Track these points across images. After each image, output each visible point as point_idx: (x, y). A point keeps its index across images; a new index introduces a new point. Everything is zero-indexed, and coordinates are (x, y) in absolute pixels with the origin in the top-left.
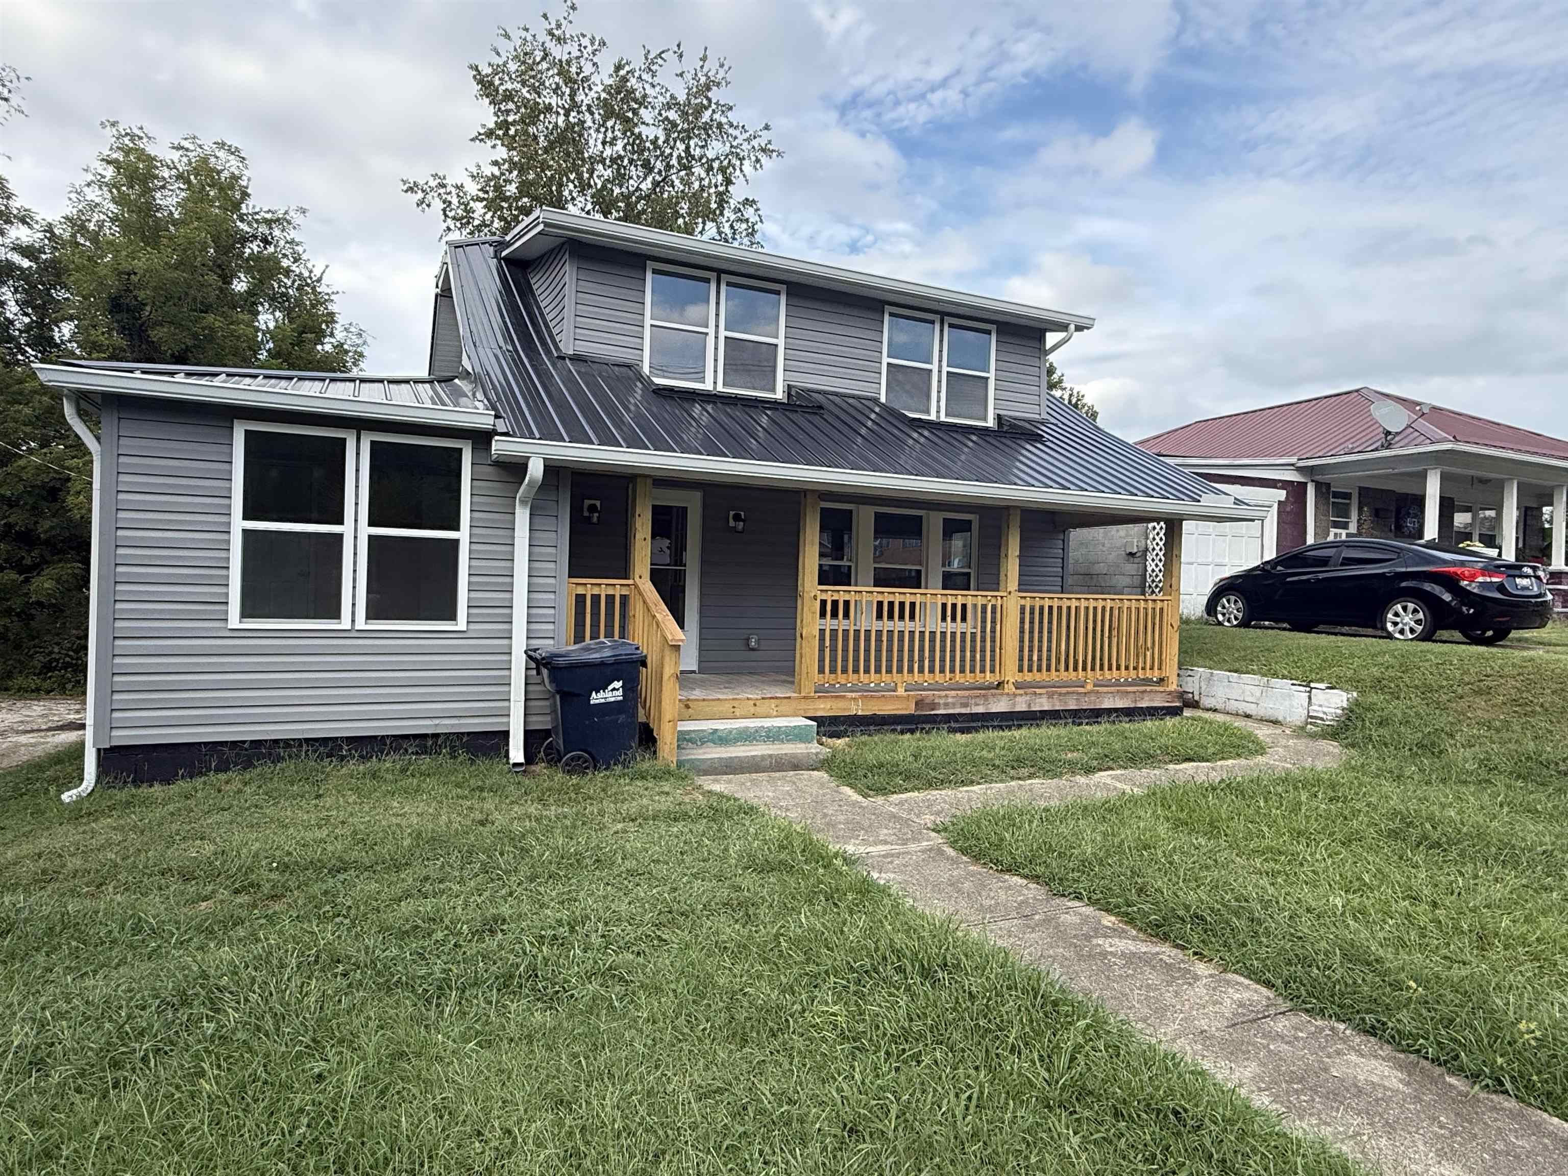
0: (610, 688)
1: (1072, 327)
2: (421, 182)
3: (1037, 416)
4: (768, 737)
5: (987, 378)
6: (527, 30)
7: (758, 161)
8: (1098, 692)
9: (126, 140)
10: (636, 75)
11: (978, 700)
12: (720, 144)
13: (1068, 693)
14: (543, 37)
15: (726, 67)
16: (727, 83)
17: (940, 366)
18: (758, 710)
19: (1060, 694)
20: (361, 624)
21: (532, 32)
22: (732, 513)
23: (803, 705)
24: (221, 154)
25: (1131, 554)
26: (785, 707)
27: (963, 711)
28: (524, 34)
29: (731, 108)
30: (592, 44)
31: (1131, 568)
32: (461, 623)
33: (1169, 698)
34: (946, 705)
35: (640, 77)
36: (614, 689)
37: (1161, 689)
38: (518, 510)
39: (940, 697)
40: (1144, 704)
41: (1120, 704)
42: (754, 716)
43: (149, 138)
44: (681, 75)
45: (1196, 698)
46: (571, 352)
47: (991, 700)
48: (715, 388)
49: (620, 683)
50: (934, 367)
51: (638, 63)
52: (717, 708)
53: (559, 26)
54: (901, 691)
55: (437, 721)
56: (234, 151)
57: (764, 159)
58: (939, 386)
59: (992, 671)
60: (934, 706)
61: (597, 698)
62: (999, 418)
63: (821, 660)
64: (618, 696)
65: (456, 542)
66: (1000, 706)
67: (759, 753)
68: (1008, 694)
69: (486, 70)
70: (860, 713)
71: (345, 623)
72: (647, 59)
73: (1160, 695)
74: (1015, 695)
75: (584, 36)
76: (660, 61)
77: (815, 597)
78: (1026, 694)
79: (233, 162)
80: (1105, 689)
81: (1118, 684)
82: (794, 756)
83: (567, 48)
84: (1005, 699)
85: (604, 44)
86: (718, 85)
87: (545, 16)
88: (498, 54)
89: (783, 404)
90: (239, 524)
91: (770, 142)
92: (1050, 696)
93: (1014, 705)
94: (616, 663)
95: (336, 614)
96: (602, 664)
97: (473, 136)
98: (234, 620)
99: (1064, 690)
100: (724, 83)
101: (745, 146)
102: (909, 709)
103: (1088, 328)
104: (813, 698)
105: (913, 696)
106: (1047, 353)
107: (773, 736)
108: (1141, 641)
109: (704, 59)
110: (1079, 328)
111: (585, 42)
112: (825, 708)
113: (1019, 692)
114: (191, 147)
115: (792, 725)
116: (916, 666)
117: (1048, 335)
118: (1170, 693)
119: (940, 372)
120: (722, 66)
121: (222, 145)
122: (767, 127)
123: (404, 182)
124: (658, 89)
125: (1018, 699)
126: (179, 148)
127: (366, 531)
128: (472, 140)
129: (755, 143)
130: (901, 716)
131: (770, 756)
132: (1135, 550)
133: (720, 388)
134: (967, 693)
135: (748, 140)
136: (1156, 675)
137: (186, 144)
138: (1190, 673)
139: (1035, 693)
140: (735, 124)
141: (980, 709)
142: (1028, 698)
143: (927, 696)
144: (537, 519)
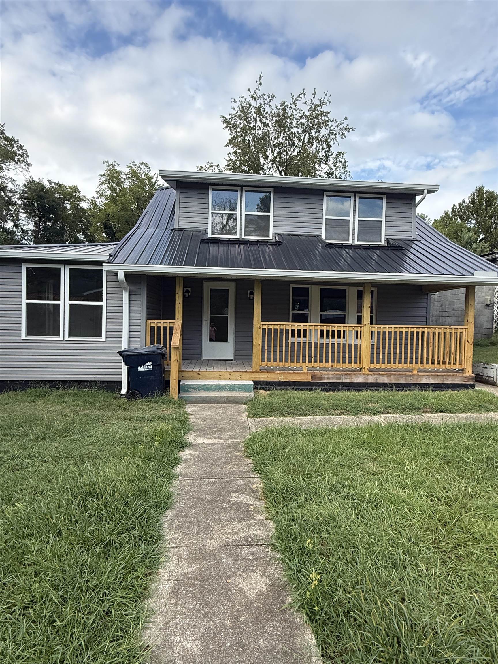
0: (146, 365)
1: (426, 191)
2: (203, 166)
3: (411, 238)
4: (230, 389)
5: (381, 221)
6: (242, 97)
7: (343, 134)
8: (418, 375)
9: (111, 167)
10: (289, 107)
11: (346, 377)
12: (325, 130)
13: (400, 375)
14: (249, 99)
15: (328, 95)
16: (330, 102)
17: (354, 218)
18: (231, 377)
19: (395, 375)
20: (67, 338)
21: (244, 98)
22: (249, 291)
23: (254, 375)
24: (142, 167)
25: (487, 305)
26: (244, 376)
27: (338, 381)
28: (241, 99)
29: (329, 113)
30: (269, 97)
31: (487, 312)
32: (103, 338)
33: (466, 379)
34: (328, 378)
35: (291, 107)
36: (148, 365)
37: (461, 374)
38: (124, 293)
39: (325, 374)
40: (449, 382)
41: (432, 381)
42: (230, 379)
43: (118, 165)
44: (305, 103)
45: (495, 380)
46: (177, 228)
47: (353, 377)
48: (240, 237)
49: (151, 363)
50: (351, 218)
51: (289, 102)
52: (212, 375)
53: (255, 93)
54: (305, 371)
55: (95, 376)
56: (146, 165)
57: (346, 133)
58: (354, 228)
59: (356, 362)
60: (321, 378)
61: (141, 369)
62: (388, 240)
63: (263, 356)
64: (150, 368)
65: (101, 306)
66: (359, 379)
67: (219, 395)
68: (364, 374)
69: (228, 117)
70: (282, 380)
71: (61, 338)
72: (293, 99)
73: (459, 378)
74: (368, 375)
75: (264, 95)
76: (299, 99)
77: (259, 327)
78: (374, 374)
79: (146, 169)
80: (423, 373)
81: (433, 371)
82: (235, 397)
83: (259, 101)
84: (361, 376)
85: (274, 96)
86: (326, 103)
87: (249, 90)
88: (234, 109)
89: (273, 242)
90: (24, 301)
91: (348, 125)
92: (389, 376)
93: (368, 379)
94: (148, 354)
95: (58, 335)
96: (141, 355)
97: (225, 144)
98: (24, 336)
99: (397, 373)
100: (328, 103)
101: (336, 129)
102: (309, 379)
103: (437, 191)
104: (258, 372)
105: (310, 373)
106: (416, 206)
107: (232, 388)
108: (447, 350)
109: (314, 94)
110: (430, 192)
111: (266, 97)
112: (263, 377)
113: (371, 373)
114: (133, 166)
115: (241, 384)
116: (313, 359)
117: (416, 197)
118: (466, 377)
119: (354, 220)
120: (326, 95)
121: (142, 163)
122: (346, 119)
123: (198, 167)
124: (298, 111)
125: (369, 377)
126: (129, 167)
127: (68, 302)
128: (226, 146)
129: (341, 126)
130: (301, 382)
131: (224, 397)
132: (489, 303)
133: (243, 237)
134: (340, 373)
135: (337, 126)
136: (458, 367)
137: (131, 165)
138: (492, 367)
139: (380, 374)
140: (332, 120)
141: (348, 381)
142: (375, 376)
143: (318, 374)
144: (133, 297)
